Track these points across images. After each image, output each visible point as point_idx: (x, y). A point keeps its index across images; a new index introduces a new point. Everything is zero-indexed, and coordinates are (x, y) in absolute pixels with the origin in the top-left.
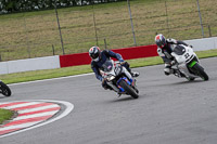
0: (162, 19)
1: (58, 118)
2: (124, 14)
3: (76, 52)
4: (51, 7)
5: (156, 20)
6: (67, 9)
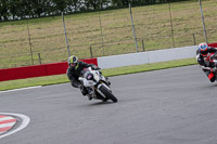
5: (89, 34)
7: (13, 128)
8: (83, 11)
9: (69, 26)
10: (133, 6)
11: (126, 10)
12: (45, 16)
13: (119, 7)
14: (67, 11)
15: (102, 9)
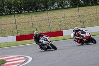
0: (62, 19)
1: (25, 64)
2: (44, 17)
3: (23, 34)
4: (11, 14)
5: (59, 20)
6: (18, 15)
7: (24, 62)
8: (56, 9)
9: (50, 16)
10: (79, 7)
11: (76, 9)
12: (39, 11)
13: (73, 7)
14: (49, 9)
15: (65, 8)
